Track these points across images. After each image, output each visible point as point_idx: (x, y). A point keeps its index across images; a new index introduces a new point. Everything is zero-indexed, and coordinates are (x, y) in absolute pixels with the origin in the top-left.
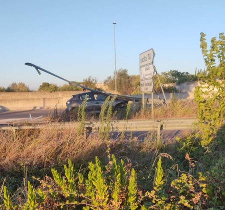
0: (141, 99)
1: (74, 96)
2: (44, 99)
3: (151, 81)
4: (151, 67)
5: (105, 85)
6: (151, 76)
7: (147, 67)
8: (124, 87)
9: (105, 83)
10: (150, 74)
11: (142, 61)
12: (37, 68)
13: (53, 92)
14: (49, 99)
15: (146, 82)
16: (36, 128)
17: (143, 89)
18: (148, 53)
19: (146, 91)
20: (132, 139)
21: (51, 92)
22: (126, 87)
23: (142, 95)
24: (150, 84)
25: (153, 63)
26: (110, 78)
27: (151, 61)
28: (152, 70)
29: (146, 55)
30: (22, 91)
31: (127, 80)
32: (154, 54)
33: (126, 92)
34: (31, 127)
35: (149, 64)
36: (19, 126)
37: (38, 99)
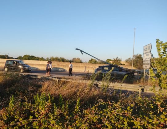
0: (143, 72)
1: (99, 67)
2: (86, 67)
3: (149, 62)
4: (150, 54)
5: (126, 63)
6: (149, 59)
7: (147, 54)
8: (139, 65)
9: (126, 61)
10: (149, 58)
11: (145, 50)
12: (81, 51)
13: (93, 64)
14: (89, 67)
15: (146, 62)
16: (68, 80)
17: (144, 67)
18: (148, 46)
19: (146, 68)
20: (121, 94)
21: (92, 64)
22: (140, 65)
23: (144, 70)
24: (148, 64)
25: (151, 51)
26: (130, 58)
27: (150, 51)
28: (150, 56)
29: (147, 47)
30: (77, 62)
31: (141, 61)
32: (152, 47)
33: (140, 68)
34: (66, 80)
35: (148, 52)
36: (59, 79)
37: (82, 67)
